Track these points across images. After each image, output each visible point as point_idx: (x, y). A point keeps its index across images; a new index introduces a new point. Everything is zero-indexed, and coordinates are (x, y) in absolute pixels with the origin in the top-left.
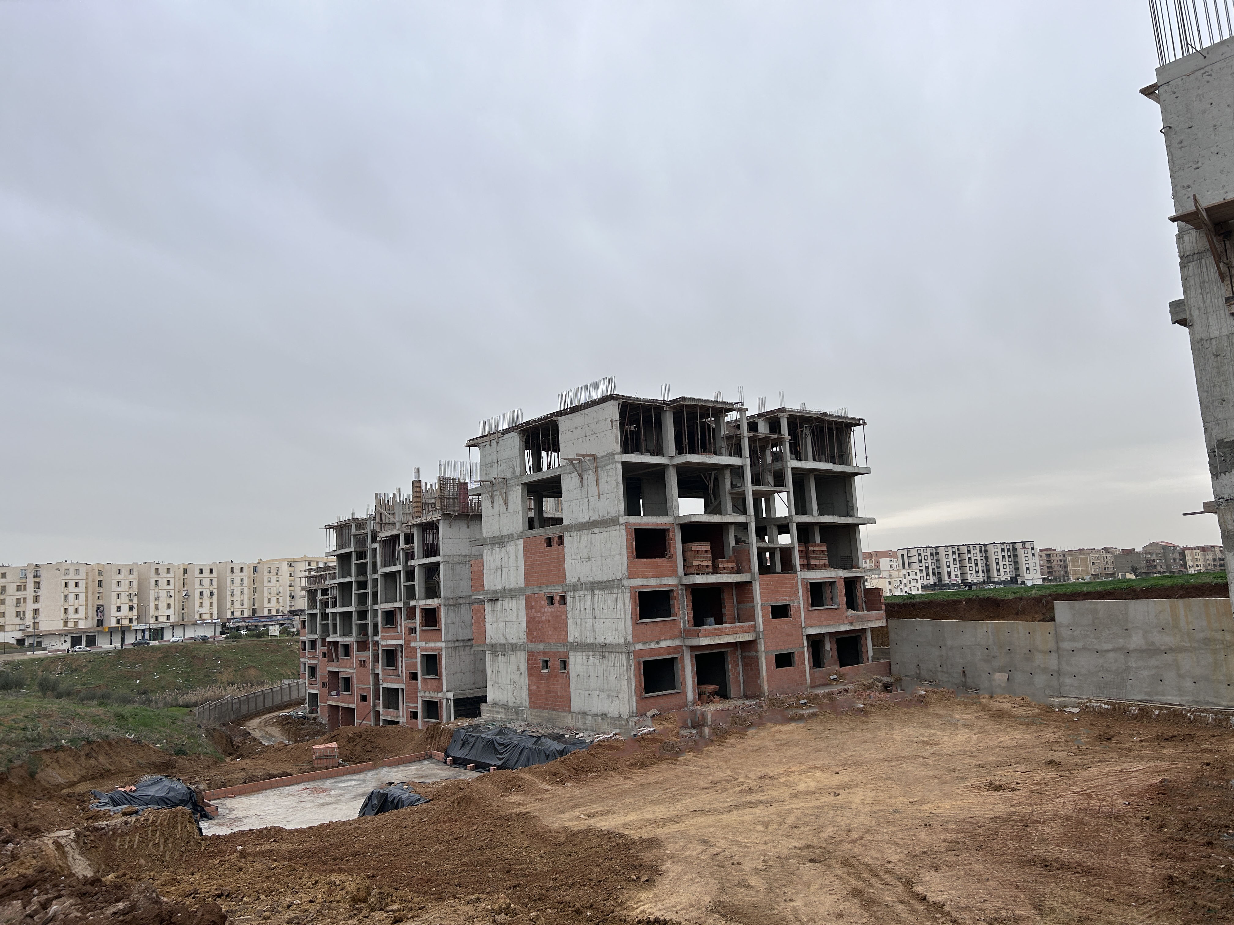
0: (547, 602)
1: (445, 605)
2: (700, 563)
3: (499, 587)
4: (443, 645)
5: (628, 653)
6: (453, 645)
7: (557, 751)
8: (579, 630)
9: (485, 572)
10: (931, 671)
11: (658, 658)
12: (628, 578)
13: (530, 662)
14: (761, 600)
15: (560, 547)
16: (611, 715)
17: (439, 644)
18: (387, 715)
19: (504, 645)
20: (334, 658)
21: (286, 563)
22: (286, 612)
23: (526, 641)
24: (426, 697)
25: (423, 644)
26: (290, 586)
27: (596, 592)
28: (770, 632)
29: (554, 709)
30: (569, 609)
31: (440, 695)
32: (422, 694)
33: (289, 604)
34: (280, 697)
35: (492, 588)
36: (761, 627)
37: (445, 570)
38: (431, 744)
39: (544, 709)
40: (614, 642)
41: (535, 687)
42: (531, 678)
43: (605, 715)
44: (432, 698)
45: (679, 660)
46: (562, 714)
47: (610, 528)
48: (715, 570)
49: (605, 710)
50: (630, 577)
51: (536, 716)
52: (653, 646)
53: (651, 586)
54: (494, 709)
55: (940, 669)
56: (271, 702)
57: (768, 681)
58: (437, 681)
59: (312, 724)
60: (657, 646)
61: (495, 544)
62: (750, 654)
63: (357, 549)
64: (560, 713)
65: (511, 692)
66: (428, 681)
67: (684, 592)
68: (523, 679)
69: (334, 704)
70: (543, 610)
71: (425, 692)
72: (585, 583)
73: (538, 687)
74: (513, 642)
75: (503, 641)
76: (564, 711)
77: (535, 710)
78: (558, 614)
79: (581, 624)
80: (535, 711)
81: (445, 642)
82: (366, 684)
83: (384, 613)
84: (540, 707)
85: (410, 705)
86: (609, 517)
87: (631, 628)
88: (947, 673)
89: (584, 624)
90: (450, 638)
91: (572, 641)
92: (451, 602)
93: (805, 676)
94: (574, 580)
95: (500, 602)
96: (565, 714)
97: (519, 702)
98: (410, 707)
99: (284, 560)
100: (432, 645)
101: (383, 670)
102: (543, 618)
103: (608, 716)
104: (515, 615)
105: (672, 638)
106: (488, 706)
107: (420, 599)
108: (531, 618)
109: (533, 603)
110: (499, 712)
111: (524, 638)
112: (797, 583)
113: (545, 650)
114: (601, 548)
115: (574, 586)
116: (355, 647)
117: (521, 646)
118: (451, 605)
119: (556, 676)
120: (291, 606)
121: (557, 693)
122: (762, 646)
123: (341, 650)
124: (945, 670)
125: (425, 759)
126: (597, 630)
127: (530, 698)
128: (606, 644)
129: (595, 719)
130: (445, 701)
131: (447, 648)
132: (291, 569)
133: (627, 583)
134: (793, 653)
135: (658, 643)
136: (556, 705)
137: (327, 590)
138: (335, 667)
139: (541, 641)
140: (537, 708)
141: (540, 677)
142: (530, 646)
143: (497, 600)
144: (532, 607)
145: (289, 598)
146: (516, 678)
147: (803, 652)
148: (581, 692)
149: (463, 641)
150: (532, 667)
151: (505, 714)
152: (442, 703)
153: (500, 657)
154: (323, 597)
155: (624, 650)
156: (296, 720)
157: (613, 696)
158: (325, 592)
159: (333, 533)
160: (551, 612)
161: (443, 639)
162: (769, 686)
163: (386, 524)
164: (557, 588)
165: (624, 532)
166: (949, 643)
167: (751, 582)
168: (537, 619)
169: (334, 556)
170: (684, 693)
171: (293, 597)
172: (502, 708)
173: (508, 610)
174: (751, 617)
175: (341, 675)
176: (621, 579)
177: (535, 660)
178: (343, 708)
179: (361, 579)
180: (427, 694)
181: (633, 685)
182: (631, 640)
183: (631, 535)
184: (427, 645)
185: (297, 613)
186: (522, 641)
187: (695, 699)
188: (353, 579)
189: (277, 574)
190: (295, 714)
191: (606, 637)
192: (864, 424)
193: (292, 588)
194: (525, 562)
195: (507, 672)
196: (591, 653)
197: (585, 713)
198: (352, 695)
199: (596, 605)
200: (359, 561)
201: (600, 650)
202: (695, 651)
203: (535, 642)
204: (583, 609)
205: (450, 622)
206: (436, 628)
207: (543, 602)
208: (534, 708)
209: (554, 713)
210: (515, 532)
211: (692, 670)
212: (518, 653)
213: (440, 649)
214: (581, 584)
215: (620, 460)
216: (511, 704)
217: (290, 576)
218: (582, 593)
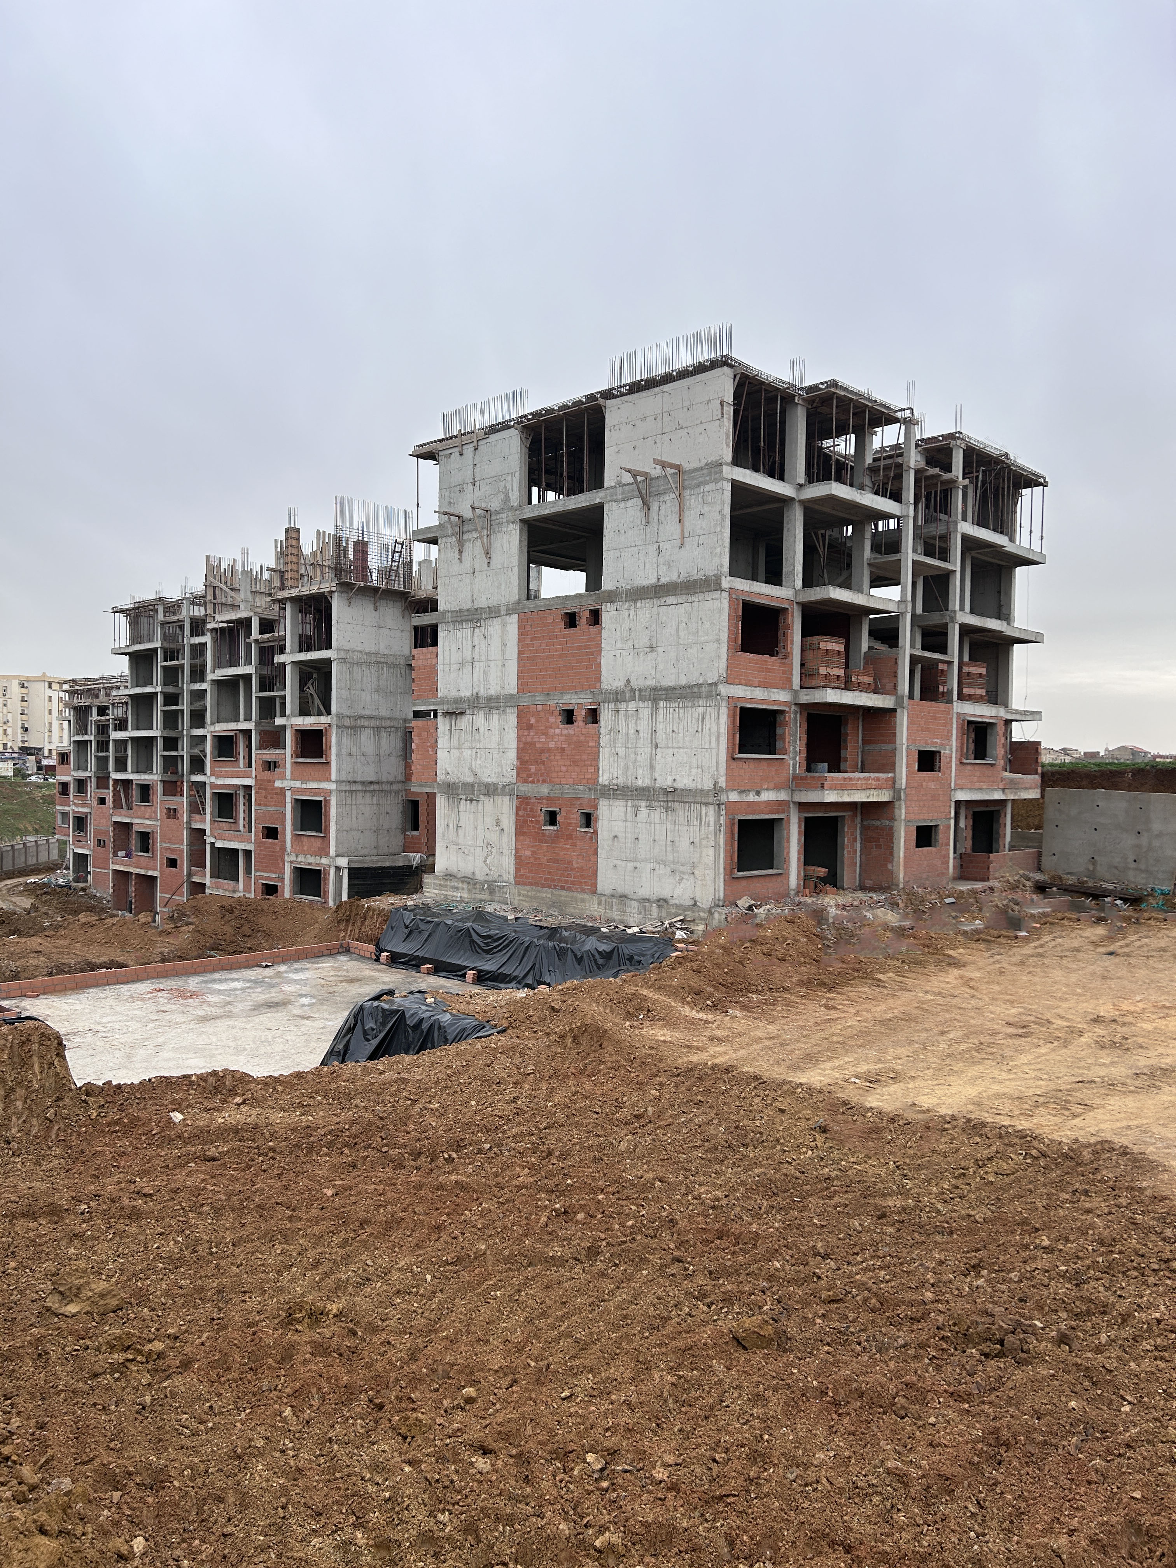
0: (560, 718)
1: (338, 727)
2: (829, 670)
3: (466, 693)
4: (333, 786)
5: (719, 805)
6: (347, 788)
7: (599, 953)
8: (622, 764)
9: (440, 668)
10: (1116, 867)
11: (758, 817)
12: (726, 682)
13: (520, 813)
14: (908, 739)
15: (593, 629)
16: (677, 902)
17: (324, 785)
18: (217, 888)
19: (472, 785)
20: (124, 803)
21: (17, 682)
22: (16, 750)
23: (514, 780)
24: (300, 863)
25: (298, 784)
26: (22, 714)
27: (662, 704)
28: (914, 791)
29: (563, 888)
30: (603, 731)
31: (324, 861)
32: (293, 858)
33: (20, 739)
34: (23, 859)
35: (454, 694)
36: (903, 782)
37: (339, 672)
38: (345, 930)
39: (543, 886)
40: (691, 785)
41: (528, 853)
42: (521, 838)
43: (665, 900)
44: (310, 864)
45: (784, 822)
46: (580, 896)
47: (701, 596)
48: (847, 685)
49: (665, 893)
50: (729, 681)
51: (527, 896)
52: (752, 797)
53: (757, 701)
54: (448, 883)
55: (1133, 865)
56: (11, 862)
57: (906, 866)
58: (320, 840)
59: (81, 896)
60: (757, 798)
61: (461, 622)
62: (878, 823)
63: (166, 645)
64: (575, 894)
65: (482, 859)
66: (305, 839)
67: (798, 715)
68: (505, 839)
69: (122, 868)
70: (551, 731)
71: (297, 856)
72: (640, 690)
73: (534, 853)
74: (489, 780)
75: (470, 779)
76: (583, 891)
77: (528, 888)
78: (582, 738)
79: (627, 756)
80: (525, 890)
81: (337, 782)
82: (177, 843)
83: (216, 740)
84: (536, 884)
85: (262, 874)
86: (700, 576)
87: (724, 765)
88: (1146, 871)
89: (632, 756)
90: (344, 777)
91: (606, 783)
92: (347, 722)
93: (948, 862)
94: (619, 684)
95: (468, 717)
96: (585, 896)
97: (496, 875)
98: (262, 878)
99: (15, 677)
100: (314, 785)
101: (213, 822)
102: (552, 745)
103: (672, 902)
104: (495, 738)
105: (777, 788)
106: (437, 877)
107: (292, 715)
108: (526, 743)
109: (533, 721)
110: (457, 888)
111: (510, 774)
112: (951, 719)
113: (552, 795)
114: (678, 630)
115: (617, 693)
116: (159, 788)
117: (504, 787)
118: (348, 728)
119: (570, 837)
120: (23, 742)
121: (570, 863)
122: (902, 812)
123: (135, 793)
124: (1143, 867)
125: (339, 953)
126: (658, 767)
127: (517, 870)
128: (676, 790)
129: (645, 907)
130: (332, 872)
131: (339, 791)
132: (23, 690)
133: (725, 690)
134: (936, 826)
135: (758, 793)
136: (566, 882)
137: (107, 708)
138: (126, 816)
139: (544, 781)
140: (531, 884)
141: (541, 837)
142: (523, 789)
143: (462, 713)
144: (530, 727)
145: (20, 730)
146: (493, 837)
147: (949, 826)
148: (619, 863)
149: (363, 783)
150: (525, 821)
151: (469, 890)
152: (327, 873)
153: (463, 803)
154: (99, 718)
155: (711, 800)
156: (58, 890)
157: (683, 873)
158: (102, 711)
159: (124, 620)
160: (568, 736)
161: (333, 777)
162: (905, 874)
163: (222, 604)
164: (581, 696)
165: (726, 604)
166: (1157, 827)
167: (893, 711)
168: (538, 746)
169: (126, 654)
170: (787, 875)
171: (26, 730)
172: (463, 882)
173: (482, 730)
174: (888, 765)
175: (135, 828)
176: (716, 684)
177: (532, 810)
178: (138, 875)
179: (170, 689)
180: (301, 858)
181: (722, 856)
182: (724, 785)
183: (736, 610)
184: (304, 786)
185: (32, 751)
186: (506, 780)
187: (798, 885)
188: (159, 689)
189: (4, 695)
190: (54, 882)
191: (677, 777)
192: (1044, 485)
193: (24, 717)
194: (520, 653)
195: (476, 828)
196: (643, 804)
197: (624, 897)
198: (154, 857)
199: (660, 727)
200: (169, 663)
201: (662, 797)
202: (804, 812)
203: (532, 782)
204: (632, 731)
205: (344, 753)
206: (323, 760)
207: (552, 719)
208: (524, 884)
209: (563, 893)
210: (504, 602)
211: (799, 841)
212: (499, 799)
213: (328, 792)
214: (633, 691)
215: (730, 477)
216: (480, 876)
217: (23, 700)
218: (632, 705)
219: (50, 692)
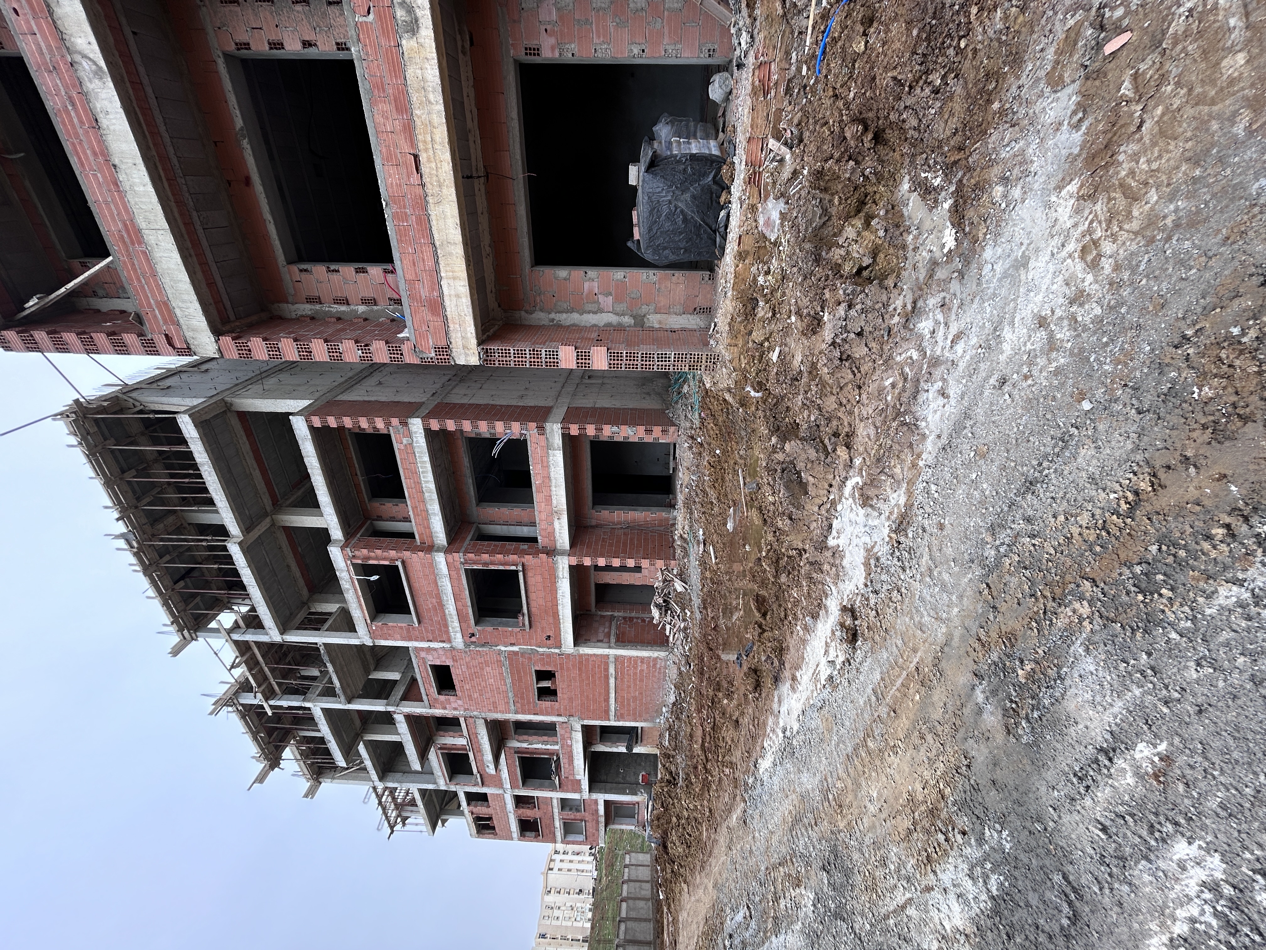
219: (555, 870)
